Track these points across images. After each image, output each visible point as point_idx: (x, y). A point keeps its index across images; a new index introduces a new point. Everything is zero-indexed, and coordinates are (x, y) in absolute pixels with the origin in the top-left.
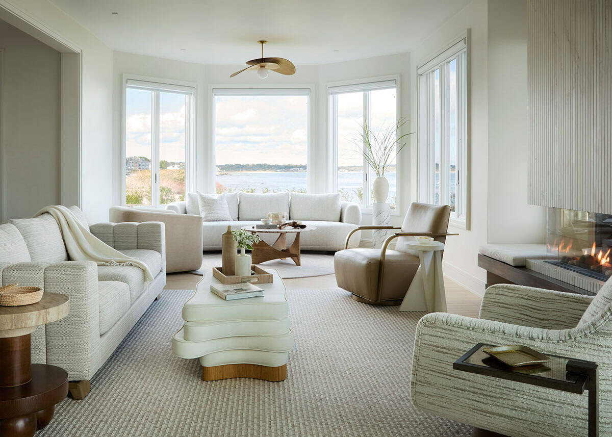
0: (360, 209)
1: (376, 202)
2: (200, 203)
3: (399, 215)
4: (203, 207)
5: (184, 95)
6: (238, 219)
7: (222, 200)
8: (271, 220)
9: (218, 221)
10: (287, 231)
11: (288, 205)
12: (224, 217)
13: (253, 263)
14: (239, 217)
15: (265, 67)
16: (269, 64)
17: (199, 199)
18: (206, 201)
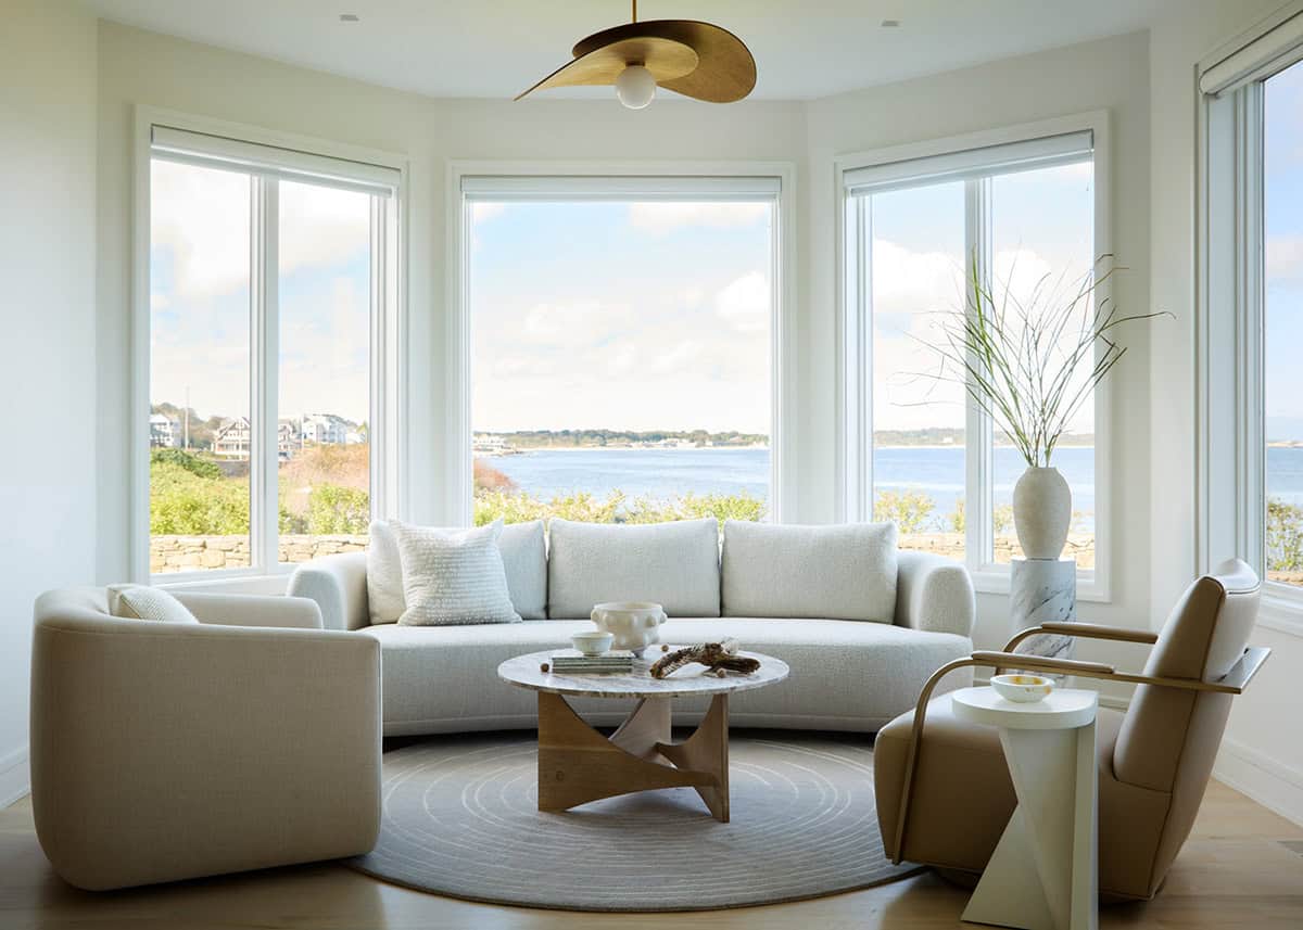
0: (968, 575)
1: (1023, 558)
2: (405, 560)
3: (1107, 600)
4: (415, 573)
5: (367, 196)
6: (548, 613)
7: (482, 549)
8: (611, 635)
9: (466, 624)
10: (675, 693)
11: (715, 563)
12: (488, 609)
13: (542, 808)
14: (547, 608)
15: (644, 65)
16: (660, 45)
17: (401, 548)
18: (424, 554)
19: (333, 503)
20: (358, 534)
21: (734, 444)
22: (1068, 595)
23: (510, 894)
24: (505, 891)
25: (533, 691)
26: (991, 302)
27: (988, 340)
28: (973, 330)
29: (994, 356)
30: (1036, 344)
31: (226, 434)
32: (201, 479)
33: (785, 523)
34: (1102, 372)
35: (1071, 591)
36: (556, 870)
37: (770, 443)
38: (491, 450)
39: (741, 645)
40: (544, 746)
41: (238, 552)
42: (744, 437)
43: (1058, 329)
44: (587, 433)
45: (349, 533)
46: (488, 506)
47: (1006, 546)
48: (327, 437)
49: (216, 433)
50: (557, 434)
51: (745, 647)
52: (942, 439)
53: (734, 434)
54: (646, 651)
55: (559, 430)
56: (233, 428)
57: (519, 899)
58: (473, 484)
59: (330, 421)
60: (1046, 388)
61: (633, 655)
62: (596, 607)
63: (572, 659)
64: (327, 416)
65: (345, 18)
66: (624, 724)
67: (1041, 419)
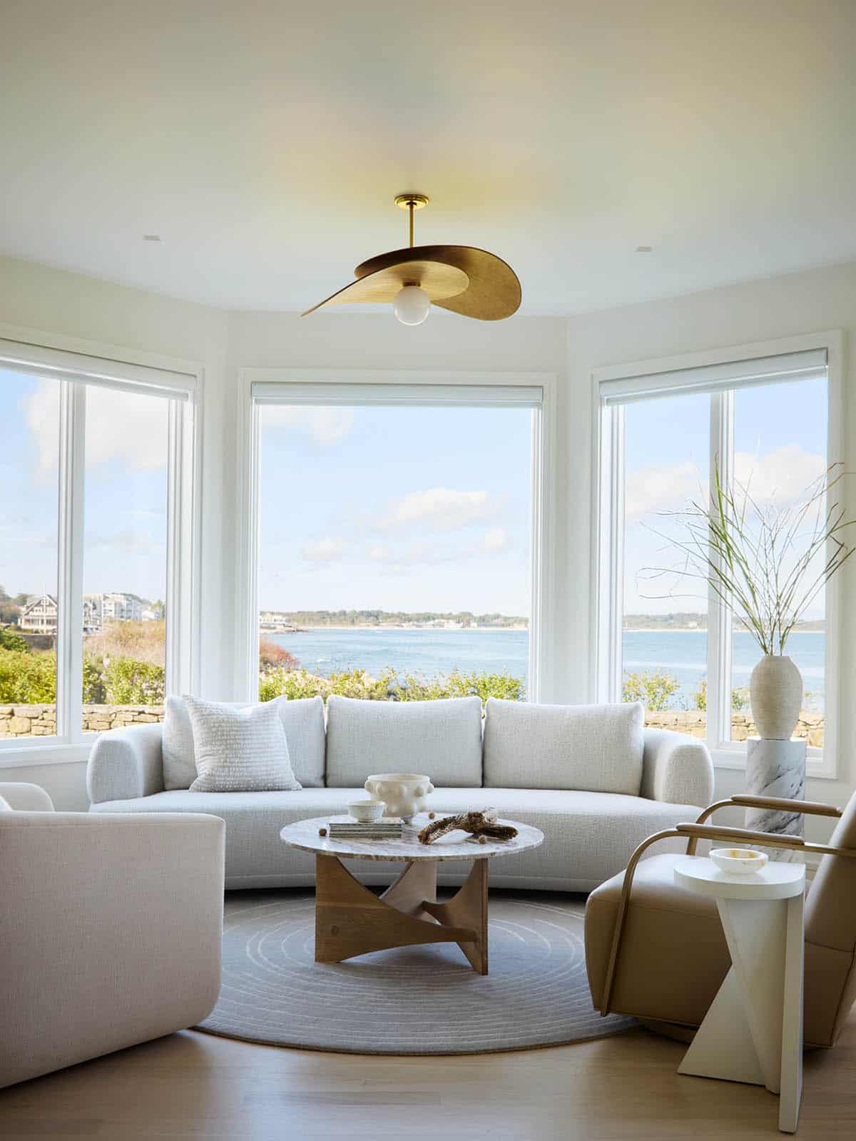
0: (707, 753)
1: (758, 738)
2: (197, 732)
3: (834, 777)
4: (205, 744)
5: (166, 400)
6: (326, 782)
7: (267, 723)
8: (383, 803)
9: (251, 791)
10: (440, 857)
11: (478, 739)
12: (271, 777)
13: (320, 958)
14: (325, 777)
15: (419, 285)
16: (434, 268)
17: (193, 720)
18: (214, 727)
19: (130, 675)
20: (153, 704)
21: (496, 625)
22: (799, 772)
23: (288, 1037)
24: (286, 1035)
25: (311, 854)
26: (733, 505)
27: (729, 539)
28: (715, 528)
29: (734, 554)
30: (773, 542)
31: (32, 610)
32: (10, 651)
33: (541, 703)
34: (833, 568)
35: (801, 770)
36: (331, 1016)
37: (529, 625)
38: (274, 628)
39: (500, 813)
40: (321, 904)
41: (43, 719)
42: (506, 619)
43: (793, 530)
44: (362, 613)
45: (145, 704)
46: (271, 680)
47: (744, 724)
48: (124, 614)
49: (23, 609)
50: (334, 614)
51: (504, 815)
52: (687, 624)
53: (497, 617)
54: (414, 819)
55: (337, 611)
56: (39, 604)
57: (297, 1042)
58: (258, 659)
59: (127, 600)
60: (782, 582)
61: (402, 821)
62: (369, 778)
63: (348, 825)
64: (124, 594)
65: (148, 238)
66: (395, 882)
67: (776, 612)
